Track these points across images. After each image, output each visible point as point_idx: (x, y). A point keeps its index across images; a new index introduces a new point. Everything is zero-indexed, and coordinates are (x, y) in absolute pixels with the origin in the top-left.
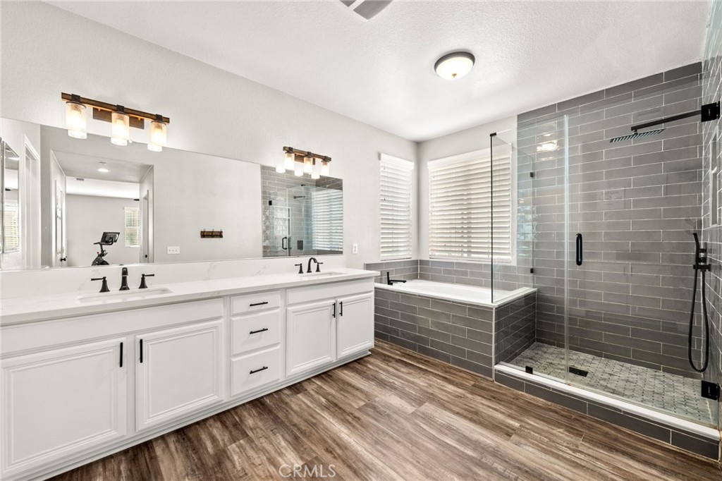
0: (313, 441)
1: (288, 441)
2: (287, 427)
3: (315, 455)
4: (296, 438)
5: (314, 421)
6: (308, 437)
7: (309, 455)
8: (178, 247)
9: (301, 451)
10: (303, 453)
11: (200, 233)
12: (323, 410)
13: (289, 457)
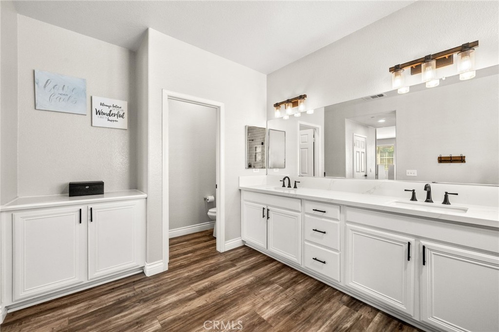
0: (287, 323)
1: (285, 308)
2: (301, 305)
3: (273, 325)
4: (289, 312)
5: (313, 321)
6: (292, 319)
7: (273, 322)
8: (416, 171)
9: (277, 317)
10: (274, 318)
11: (437, 158)
12: (331, 326)
13: (271, 311)
